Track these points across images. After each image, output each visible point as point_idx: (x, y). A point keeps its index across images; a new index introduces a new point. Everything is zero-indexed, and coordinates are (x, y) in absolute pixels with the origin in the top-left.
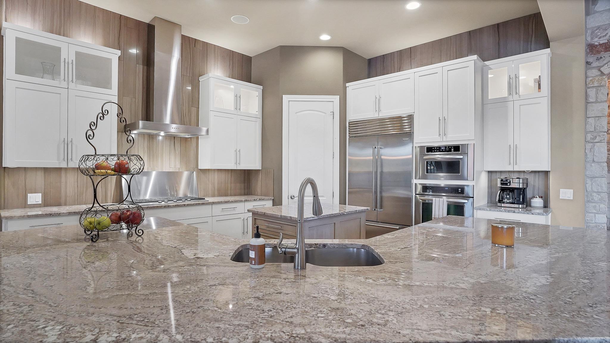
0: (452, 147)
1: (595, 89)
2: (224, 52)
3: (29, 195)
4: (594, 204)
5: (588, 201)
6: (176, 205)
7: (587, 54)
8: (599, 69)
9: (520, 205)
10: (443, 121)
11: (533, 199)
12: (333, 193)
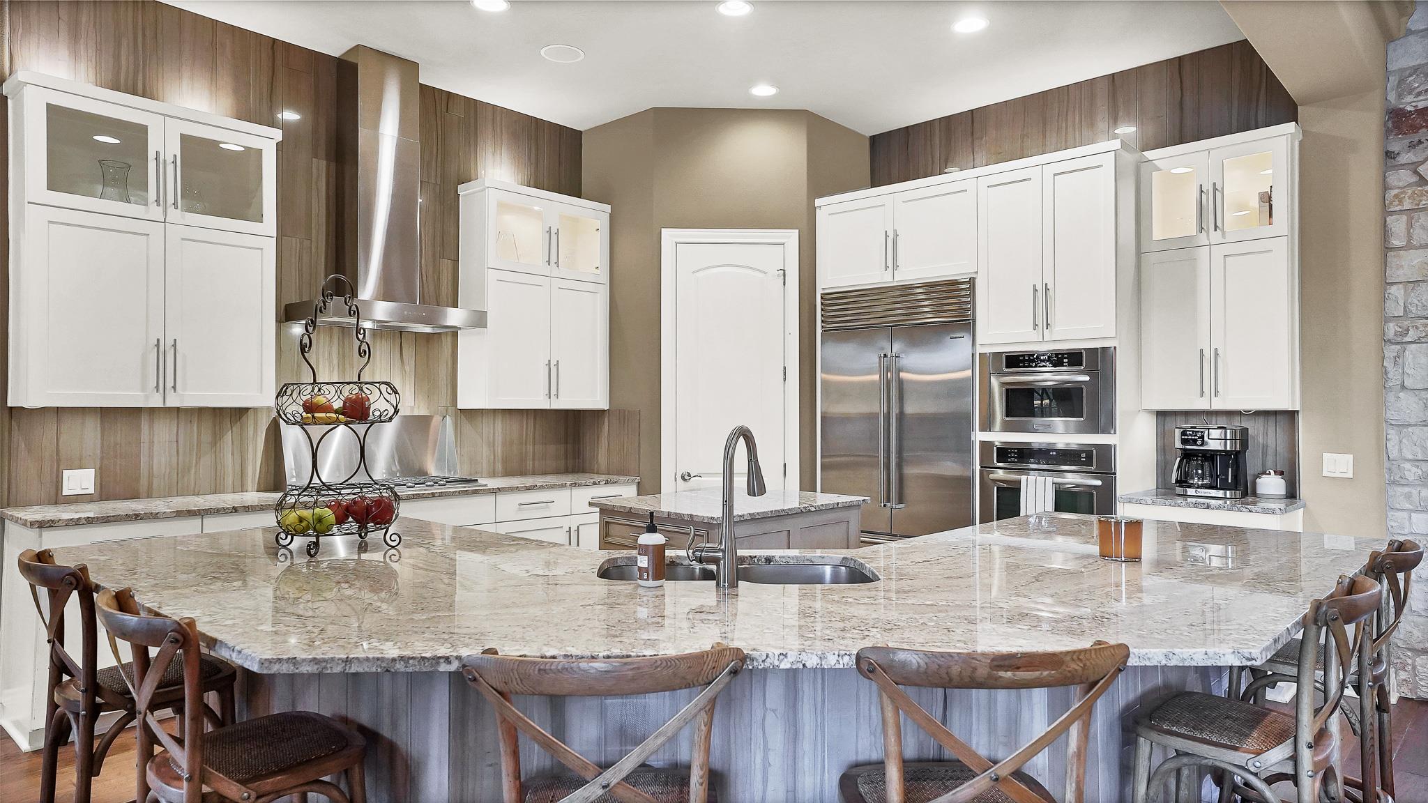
0: (1066, 356)
1: (1404, 218)
2: (515, 122)
3: (66, 473)
4: (1407, 489)
5: (1394, 483)
6: (413, 495)
7: (1388, 132)
8: (1414, 168)
9: (1228, 492)
10: (1043, 296)
11: (1260, 477)
12: (785, 465)
